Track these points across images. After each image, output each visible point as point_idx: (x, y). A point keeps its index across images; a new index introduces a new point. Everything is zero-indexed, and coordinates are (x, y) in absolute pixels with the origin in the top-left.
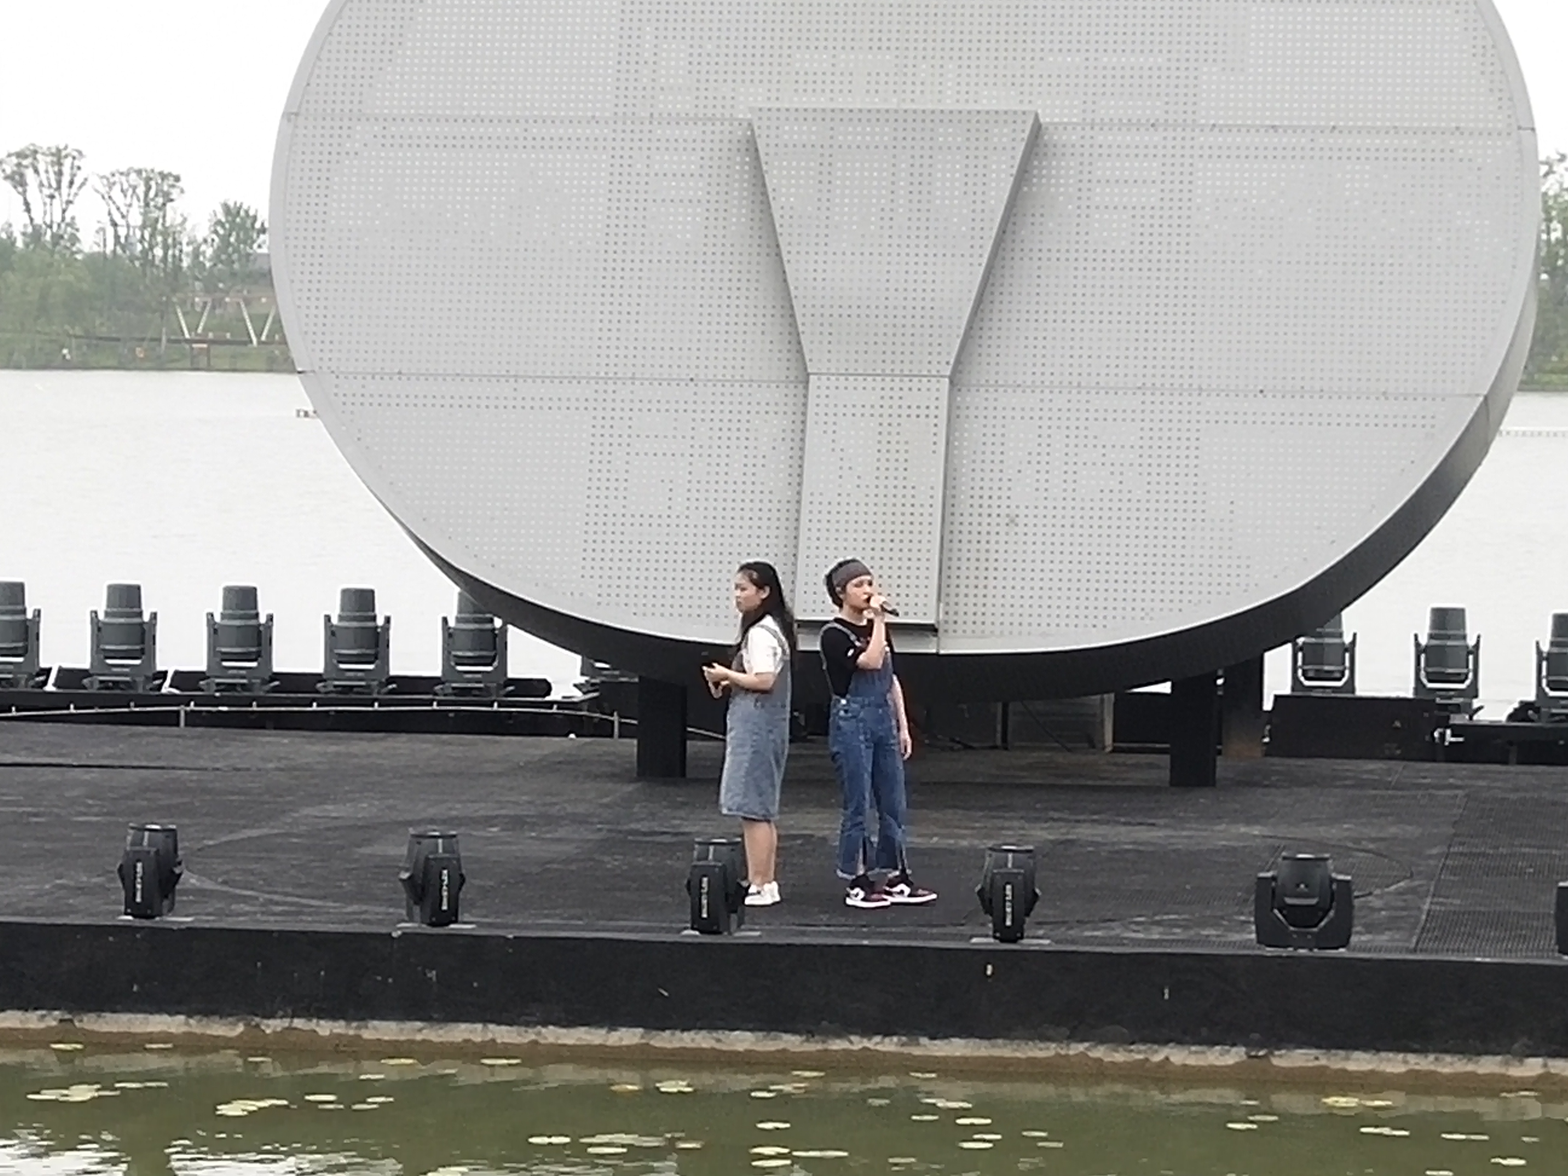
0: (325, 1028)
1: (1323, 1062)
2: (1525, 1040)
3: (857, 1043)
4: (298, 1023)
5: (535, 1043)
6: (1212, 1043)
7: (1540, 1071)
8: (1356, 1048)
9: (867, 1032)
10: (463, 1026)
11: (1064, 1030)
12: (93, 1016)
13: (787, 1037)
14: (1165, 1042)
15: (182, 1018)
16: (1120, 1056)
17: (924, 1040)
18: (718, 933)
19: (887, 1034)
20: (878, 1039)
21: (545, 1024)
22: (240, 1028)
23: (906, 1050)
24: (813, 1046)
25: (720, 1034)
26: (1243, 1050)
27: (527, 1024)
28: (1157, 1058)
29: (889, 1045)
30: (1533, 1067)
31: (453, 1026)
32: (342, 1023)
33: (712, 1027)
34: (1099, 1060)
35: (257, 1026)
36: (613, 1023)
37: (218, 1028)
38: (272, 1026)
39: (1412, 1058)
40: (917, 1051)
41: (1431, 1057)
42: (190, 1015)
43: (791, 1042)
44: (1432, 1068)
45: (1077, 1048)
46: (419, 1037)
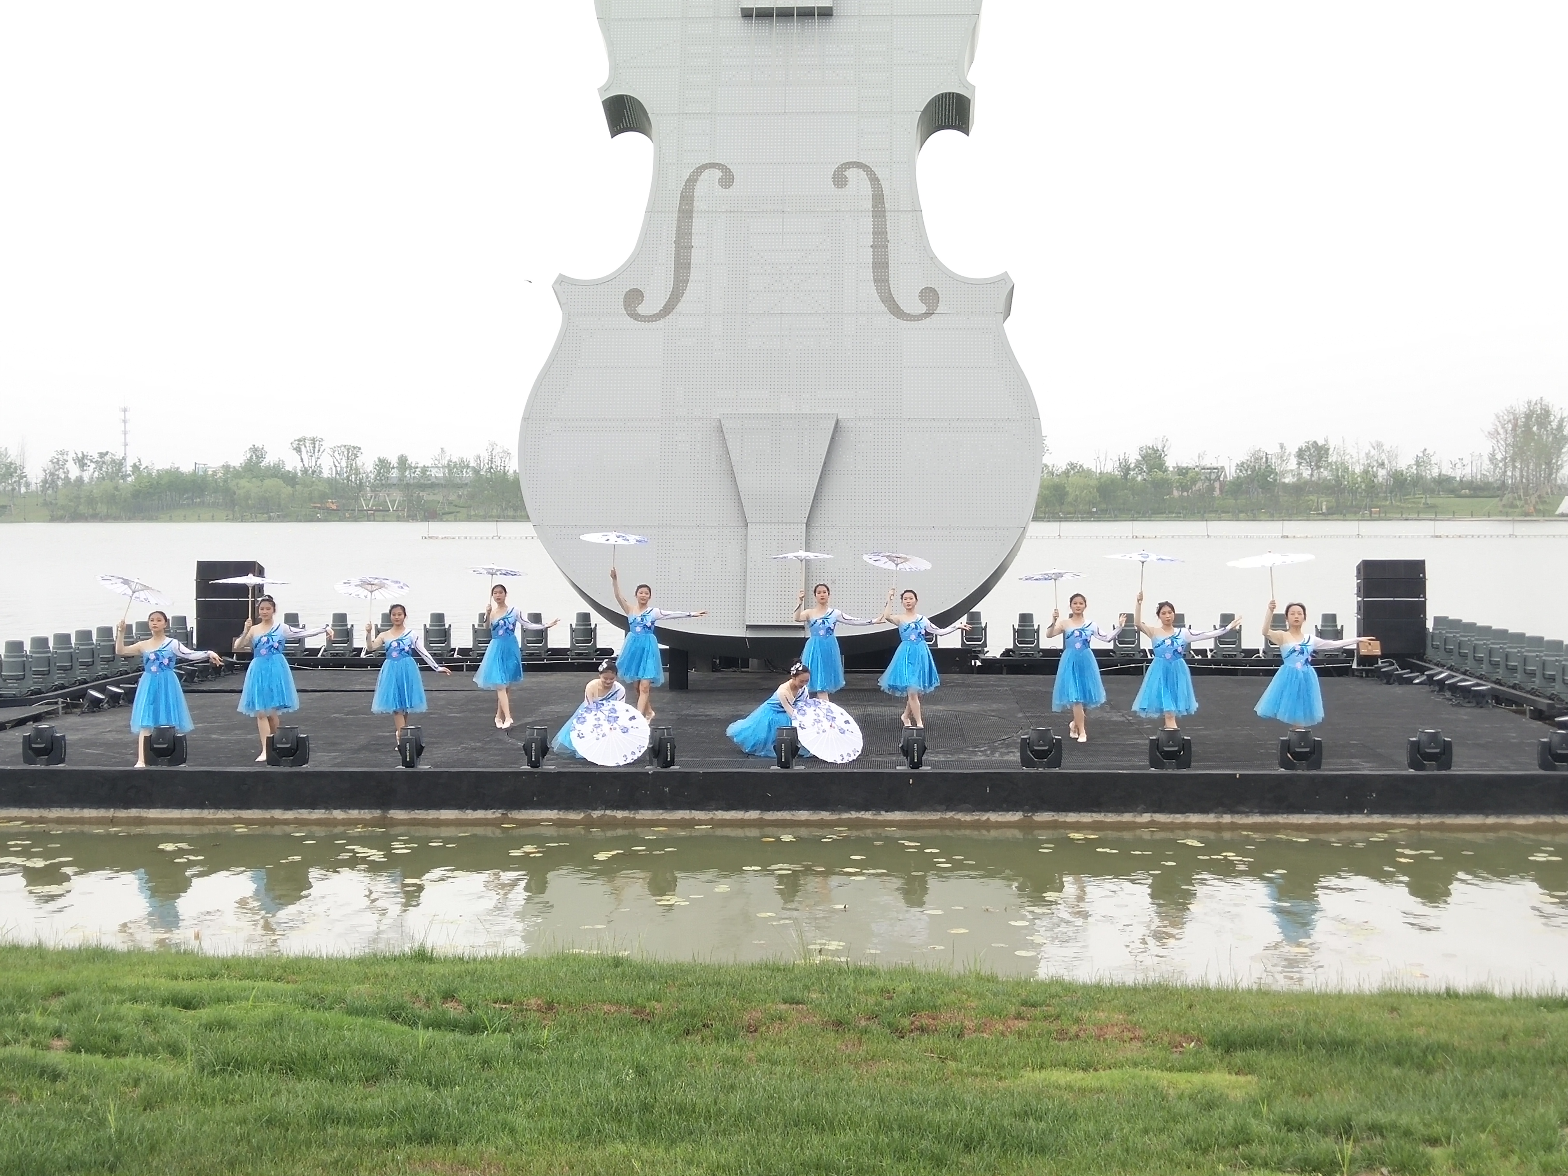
0: (620, 814)
1: (1056, 818)
2: (1143, 806)
3: (854, 815)
4: (608, 812)
5: (712, 818)
6: (1008, 810)
7: (1150, 819)
8: (1070, 811)
9: (858, 809)
10: (681, 812)
11: (944, 807)
12: (516, 811)
13: (823, 813)
14: (987, 811)
15: (556, 811)
16: (968, 818)
17: (883, 813)
18: (788, 768)
19: (867, 810)
20: (863, 813)
21: (717, 810)
22: (582, 815)
23: (876, 817)
24: (835, 817)
25: (794, 812)
26: (1021, 813)
27: (709, 810)
28: (984, 818)
29: (868, 815)
30: (1146, 817)
31: (676, 812)
32: (627, 812)
33: (790, 808)
34: (959, 820)
35: (590, 814)
36: (746, 808)
37: (573, 816)
38: (596, 814)
39: (1094, 815)
40: (880, 818)
41: (1103, 814)
42: (560, 810)
43: (825, 815)
44: (1103, 819)
45: (949, 815)
46: (661, 817)
